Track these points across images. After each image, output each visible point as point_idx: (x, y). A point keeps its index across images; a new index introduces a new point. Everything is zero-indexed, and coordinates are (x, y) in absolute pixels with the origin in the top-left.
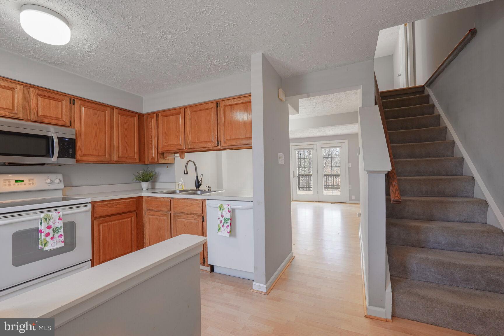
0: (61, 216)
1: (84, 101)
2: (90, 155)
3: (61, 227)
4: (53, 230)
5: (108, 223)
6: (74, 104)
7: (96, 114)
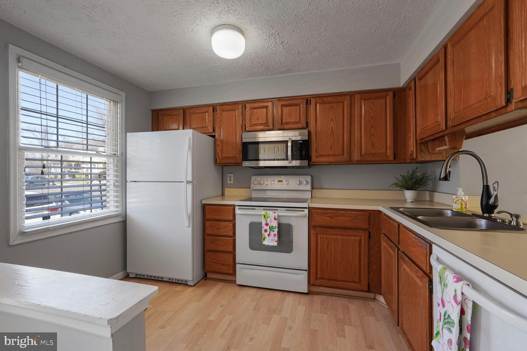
0: (276, 217)
1: (321, 98)
2: (326, 155)
3: (276, 227)
4: (270, 228)
5: (328, 236)
6: (311, 104)
7: (333, 108)
